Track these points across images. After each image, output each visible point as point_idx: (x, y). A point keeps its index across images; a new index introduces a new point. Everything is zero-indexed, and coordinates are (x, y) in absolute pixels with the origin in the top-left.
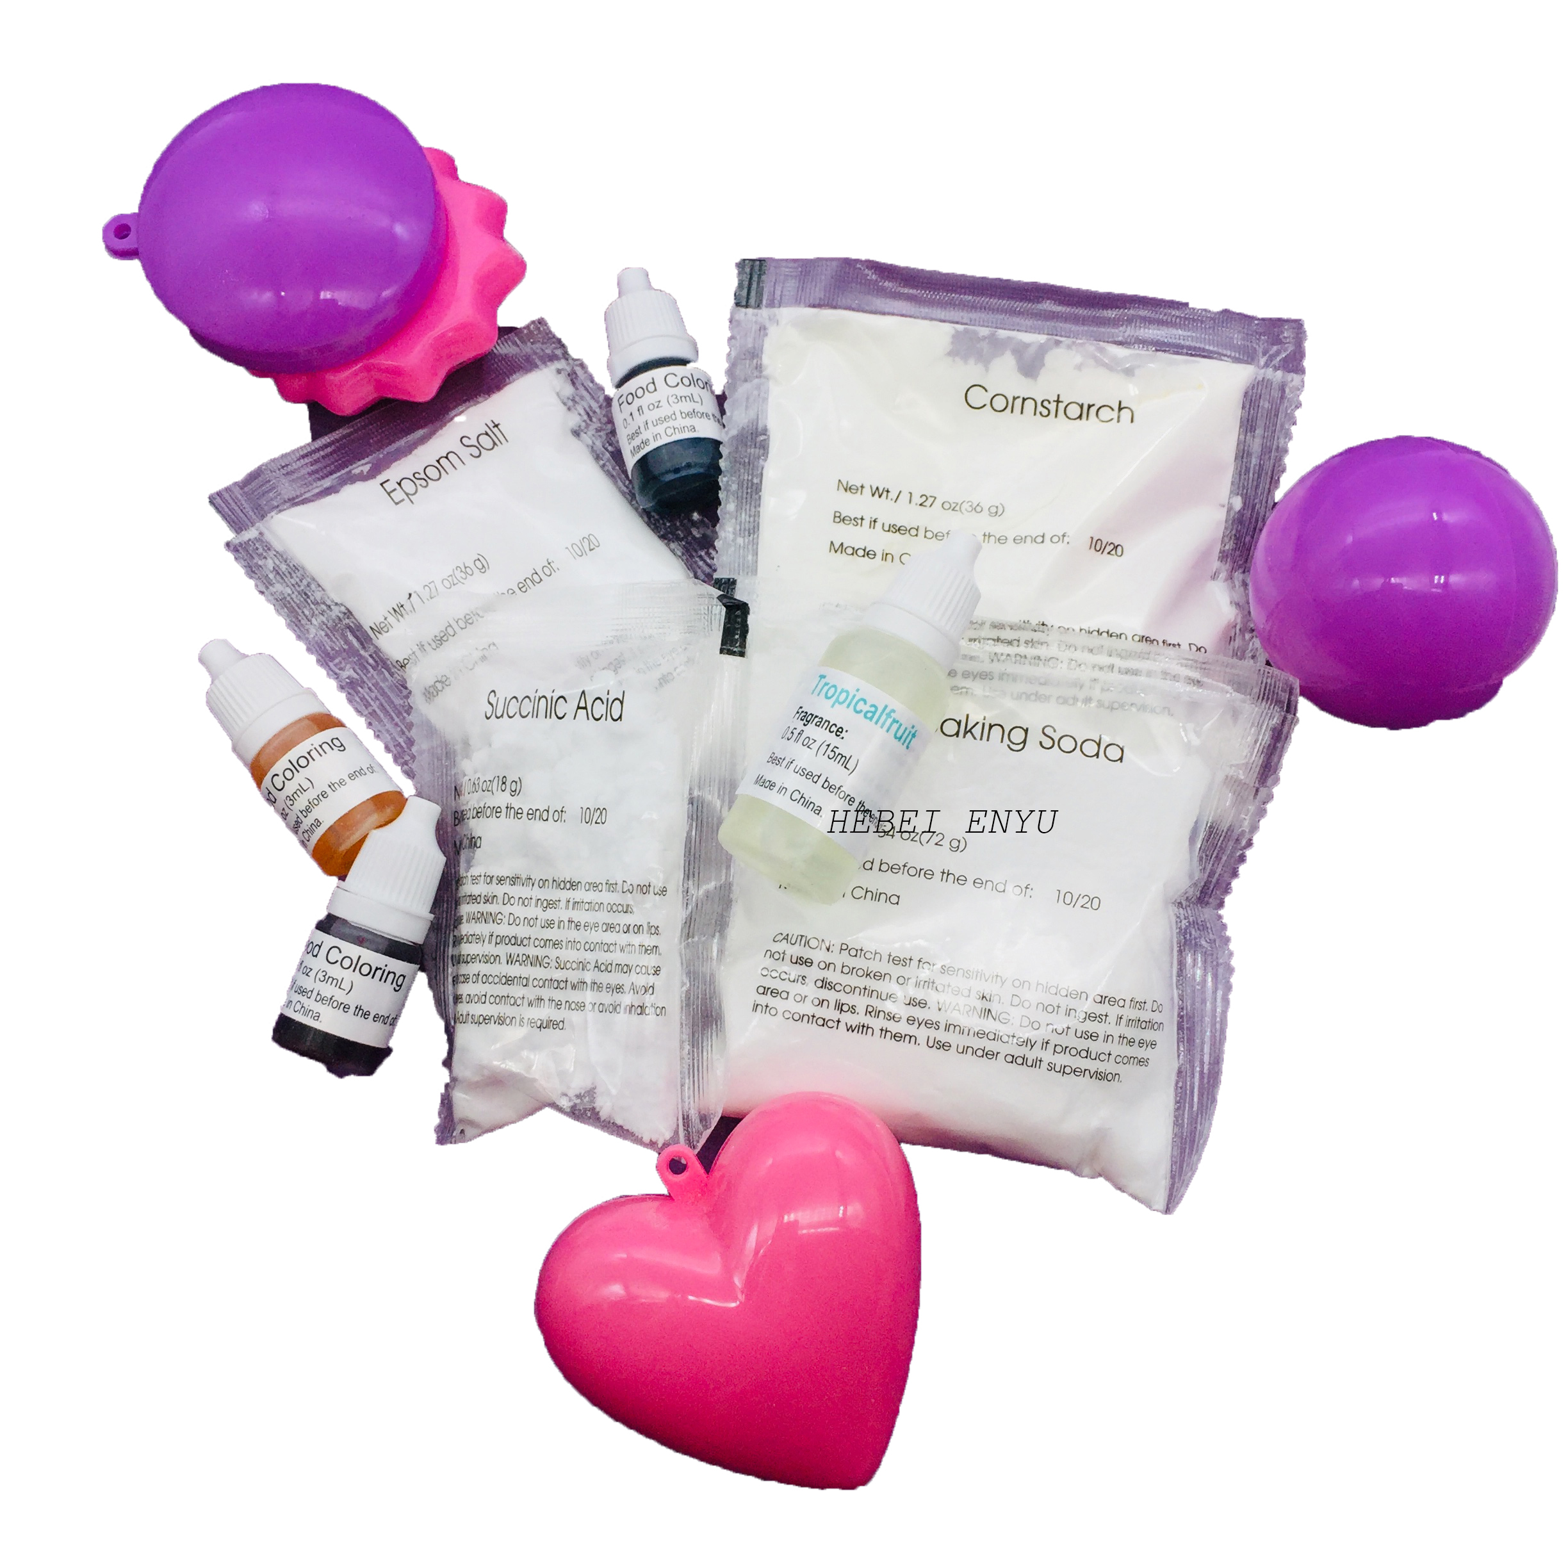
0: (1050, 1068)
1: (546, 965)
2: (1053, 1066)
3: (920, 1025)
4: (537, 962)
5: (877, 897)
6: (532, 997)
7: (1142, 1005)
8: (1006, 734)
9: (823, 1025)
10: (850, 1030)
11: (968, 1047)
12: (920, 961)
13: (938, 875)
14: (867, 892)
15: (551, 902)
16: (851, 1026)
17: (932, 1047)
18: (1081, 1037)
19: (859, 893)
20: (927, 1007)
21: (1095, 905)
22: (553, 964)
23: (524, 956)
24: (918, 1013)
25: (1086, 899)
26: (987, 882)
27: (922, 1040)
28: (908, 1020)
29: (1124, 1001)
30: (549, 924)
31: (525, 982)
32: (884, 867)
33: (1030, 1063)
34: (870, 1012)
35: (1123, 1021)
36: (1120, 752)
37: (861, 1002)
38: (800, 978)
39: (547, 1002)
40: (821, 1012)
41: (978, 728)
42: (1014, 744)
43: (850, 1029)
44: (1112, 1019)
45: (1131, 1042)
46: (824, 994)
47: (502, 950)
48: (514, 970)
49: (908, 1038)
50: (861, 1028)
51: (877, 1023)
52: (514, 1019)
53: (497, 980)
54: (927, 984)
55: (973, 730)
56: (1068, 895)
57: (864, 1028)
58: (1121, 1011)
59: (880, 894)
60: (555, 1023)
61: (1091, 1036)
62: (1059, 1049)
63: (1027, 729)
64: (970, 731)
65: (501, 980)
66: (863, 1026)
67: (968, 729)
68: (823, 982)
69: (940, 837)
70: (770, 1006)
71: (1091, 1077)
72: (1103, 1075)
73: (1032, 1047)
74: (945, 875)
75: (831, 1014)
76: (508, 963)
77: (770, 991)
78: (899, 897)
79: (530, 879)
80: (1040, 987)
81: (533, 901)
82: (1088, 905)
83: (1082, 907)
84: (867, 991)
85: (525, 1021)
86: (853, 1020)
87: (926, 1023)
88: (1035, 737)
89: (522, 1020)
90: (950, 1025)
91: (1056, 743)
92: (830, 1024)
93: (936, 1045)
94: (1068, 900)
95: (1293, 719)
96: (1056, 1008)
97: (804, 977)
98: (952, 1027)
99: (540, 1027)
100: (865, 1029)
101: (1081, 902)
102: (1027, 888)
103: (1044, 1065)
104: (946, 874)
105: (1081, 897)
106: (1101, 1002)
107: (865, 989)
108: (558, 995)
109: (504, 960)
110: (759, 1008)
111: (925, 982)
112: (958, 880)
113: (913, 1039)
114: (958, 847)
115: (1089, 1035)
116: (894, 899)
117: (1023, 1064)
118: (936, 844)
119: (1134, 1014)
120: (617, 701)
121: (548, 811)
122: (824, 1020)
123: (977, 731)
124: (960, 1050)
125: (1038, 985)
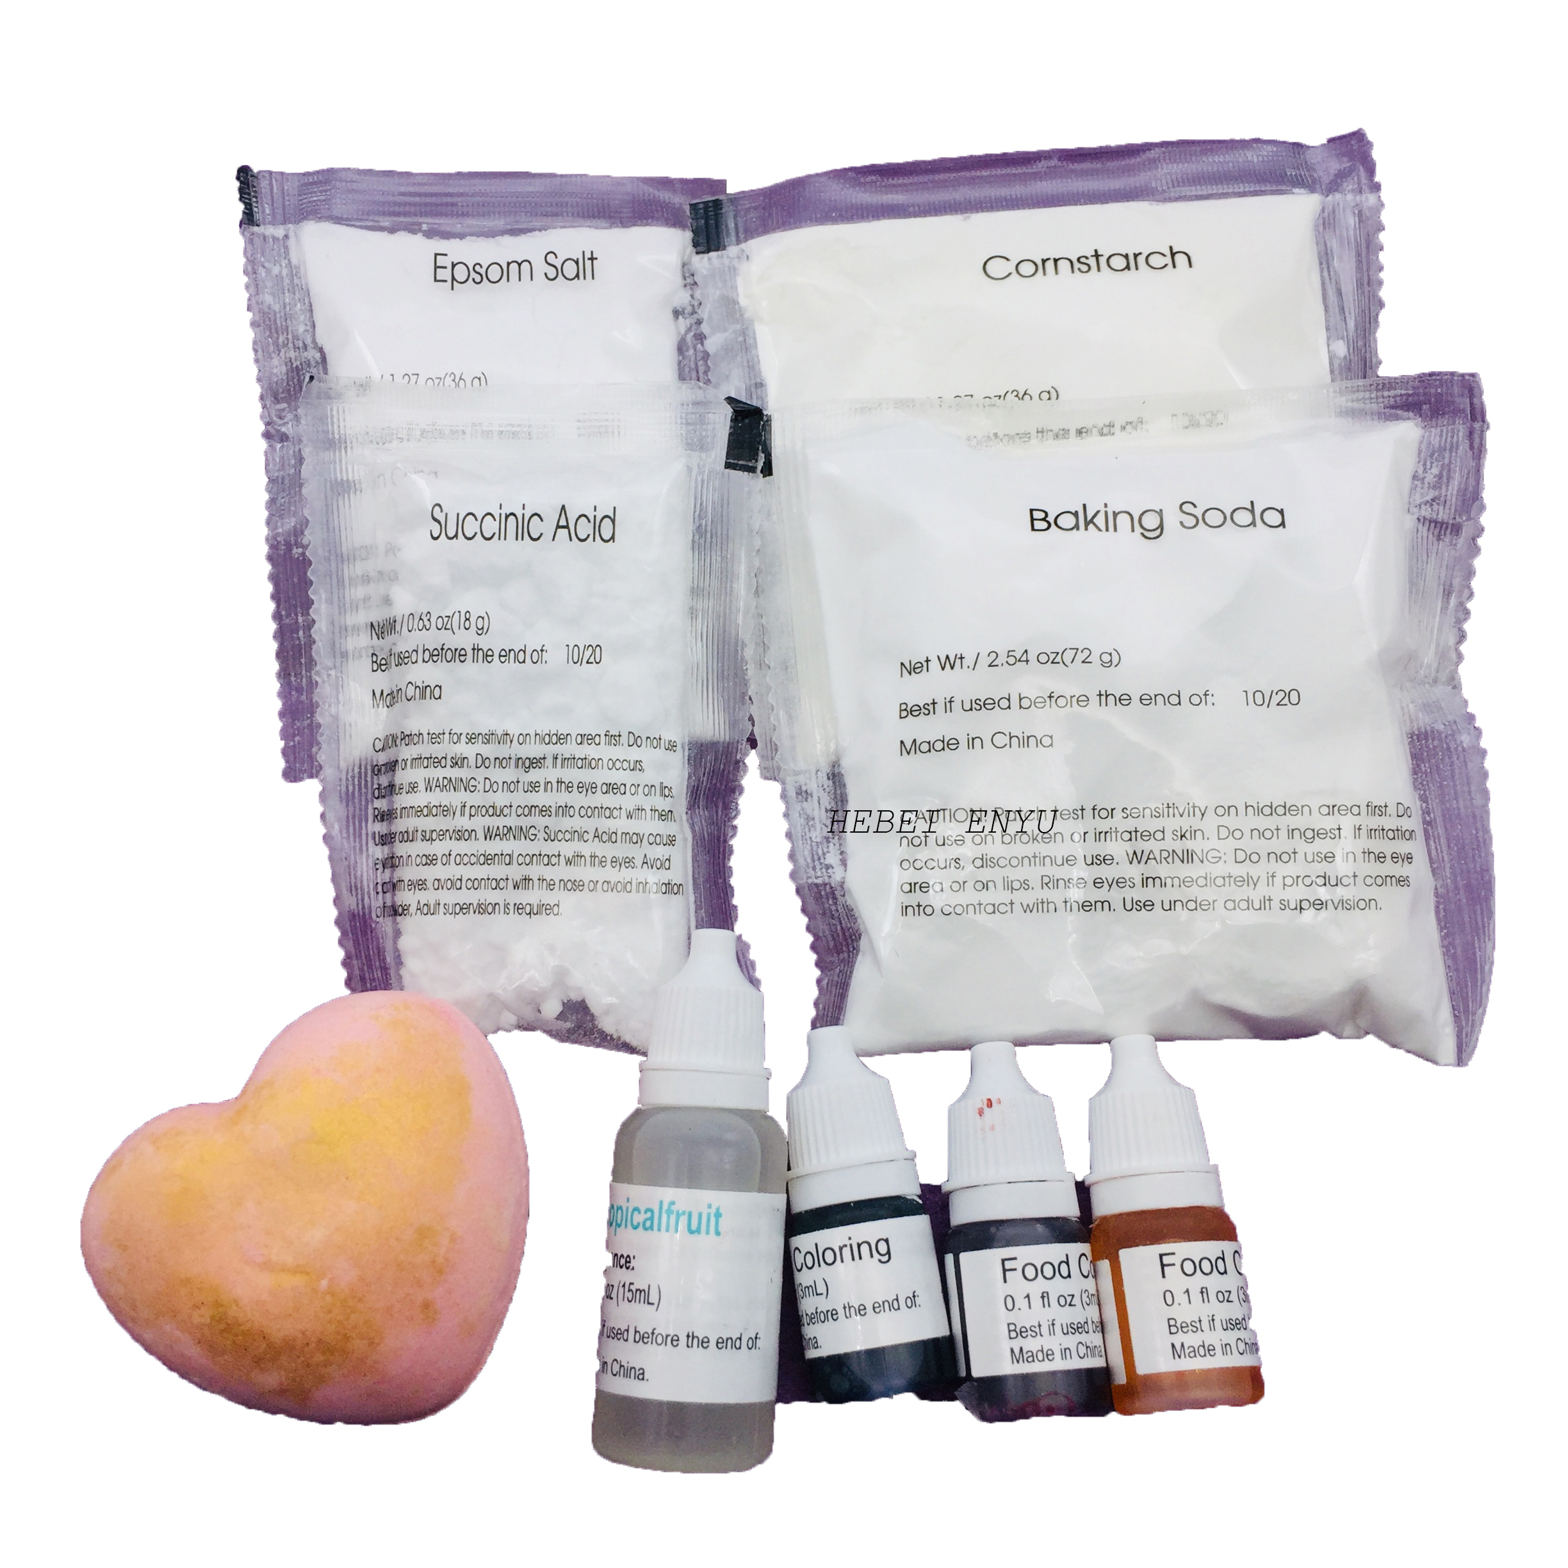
0: (1283, 907)
1: (533, 837)
2: (1286, 904)
3: (1110, 886)
4: (522, 833)
5: (1025, 741)
6: (518, 878)
7: (1383, 810)
8: (1137, 521)
9: (994, 912)
10: (1028, 911)
11: (1175, 902)
12: (1094, 809)
13: (1094, 700)
14: (1011, 738)
15: (535, 761)
16: (1028, 905)
17: (1131, 910)
18: (1313, 861)
19: (1000, 740)
20: (1115, 862)
21: (1294, 699)
22: (541, 835)
23: (505, 828)
24: (1105, 872)
25: (1282, 694)
26: (1156, 696)
27: (1117, 904)
28: (1095, 883)
29: (1359, 807)
30: (533, 787)
31: (508, 859)
32: (1025, 703)
33: (1257, 906)
34: (1046, 884)
35: (1364, 832)
36: (1280, 516)
37: (1033, 874)
38: (953, 861)
39: (536, 882)
40: (987, 897)
41: (1102, 517)
42: (1149, 530)
43: (1028, 909)
44: (1347, 831)
45: (1380, 858)
46: (986, 874)
47: (479, 823)
48: (495, 847)
49: (1099, 904)
50: (1040, 905)
51: (1055, 896)
52: (497, 906)
53: (473, 860)
54: (1108, 834)
55: (1095, 520)
56: (1258, 695)
57: (1042, 905)
58: (1357, 821)
59: (1028, 738)
60: (548, 907)
61: (1325, 857)
62: (1289, 881)
63: (1161, 510)
64: (1092, 521)
65: (478, 860)
66: (1043, 903)
67: (1088, 519)
68: (982, 859)
69: (1087, 653)
70: (923, 904)
71: (1336, 909)
72: (1352, 903)
73: (1255, 885)
74: (1103, 698)
75: (998, 896)
76: (486, 839)
77: (918, 886)
78: (1051, 737)
79: (507, 734)
80: (1250, 809)
81: (513, 762)
82: (1286, 701)
83: (1278, 704)
84: (1037, 859)
85: (511, 907)
86: (1028, 898)
87: (1117, 882)
88: (1172, 519)
89: (506, 906)
90: (1147, 878)
91: (1201, 520)
92: (1002, 908)
93: (1135, 906)
94: (1259, 700)
95: (1482, 427)
96: (1275, 832)
97: (957, 860)
98: (1150, 881)
99: (530, 913)
100: (1045, 905)
101: (1276, 699)
102: (1206, 695)
103: (1275, 904)
104: (1103, 696)
105: (1274, 694)
106: (1329, 814)
107: (1035, 857)
108: (549, 873)
109: (481, 835)
110: (910, 910)
111: (1106, 833)
112: (1120, 700)
113: (1106, 904)
114: (1111, 661)
115: (1323, 856)
116: (1047, 741)
117: (1248, 908)
118: (1083, 662)
119: (1376, 822)
120: (607, 520)
121: (524, 652)
122: (994, 905)
123: (1100, 520)
124: (1167, 907)
125: (1246, 807)
